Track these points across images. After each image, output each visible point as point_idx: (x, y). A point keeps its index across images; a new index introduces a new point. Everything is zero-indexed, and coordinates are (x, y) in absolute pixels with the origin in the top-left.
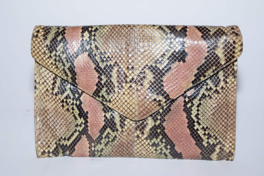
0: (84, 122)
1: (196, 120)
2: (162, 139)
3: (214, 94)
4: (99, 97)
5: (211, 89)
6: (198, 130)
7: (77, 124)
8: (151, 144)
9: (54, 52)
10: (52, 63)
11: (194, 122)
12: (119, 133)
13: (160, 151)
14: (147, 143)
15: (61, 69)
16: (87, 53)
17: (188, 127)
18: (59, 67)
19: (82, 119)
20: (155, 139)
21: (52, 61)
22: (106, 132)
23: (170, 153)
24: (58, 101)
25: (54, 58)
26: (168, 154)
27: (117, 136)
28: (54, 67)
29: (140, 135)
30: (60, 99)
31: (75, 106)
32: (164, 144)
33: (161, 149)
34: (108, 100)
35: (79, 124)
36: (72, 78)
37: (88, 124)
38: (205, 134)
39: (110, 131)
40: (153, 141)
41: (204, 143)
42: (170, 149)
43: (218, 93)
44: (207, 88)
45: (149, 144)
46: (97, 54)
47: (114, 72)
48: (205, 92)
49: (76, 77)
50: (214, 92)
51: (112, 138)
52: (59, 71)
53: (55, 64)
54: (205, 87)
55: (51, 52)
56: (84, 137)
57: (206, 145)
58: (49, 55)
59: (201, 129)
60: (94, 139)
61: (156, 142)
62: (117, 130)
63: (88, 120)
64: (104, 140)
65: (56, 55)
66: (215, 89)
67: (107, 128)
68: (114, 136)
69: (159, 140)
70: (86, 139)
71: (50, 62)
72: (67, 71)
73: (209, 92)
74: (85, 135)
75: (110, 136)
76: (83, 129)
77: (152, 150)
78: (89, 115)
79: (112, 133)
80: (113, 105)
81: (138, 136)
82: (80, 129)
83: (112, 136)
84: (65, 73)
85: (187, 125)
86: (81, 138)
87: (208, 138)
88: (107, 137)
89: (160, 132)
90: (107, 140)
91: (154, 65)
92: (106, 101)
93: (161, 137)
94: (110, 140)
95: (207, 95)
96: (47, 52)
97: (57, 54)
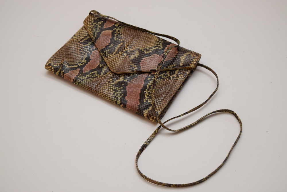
0: (85, 62)
1: (148, 88)
2: (122, 89)
3: (167, 78)
4: (103, 53)
5: (167, 75)
6: (146, 93)
7: (81, 62)
8: (113, 89)
9: (96, 23)
10: (91, 27)
11: (146, 88)
12: (100, 76)
13: (116, 95)
14: (111, 88)
15: (93, 31)
16: (112, 31)
17: (141, 90)
18: (93, 30)
19: (86, 61)
20: (118, 87)
21: (92, 26)
22: (94, 72)
23: (120, 98)
24: (79, 46)
25: (94, 25)
26: (119, 99)
27: (98, 77)
28: (90, 29)
29: (111, 82)
30: (81, 46)
31: (86, 54)
32: (121, 92)
33: (117, 95)
34: (107, 55)
35: (82, 62)
36: (95, 38)
37: (87, 64)
38: (148, 96)
39: (96, 73)
40: (116, 88)
41: (144, 100)
42: (122, 96)
43: (170, 79)
44: (165, 74)
45: (112, 89)
46: (117, 33)
47: (120, 44)
48: (162, 76)
49: (98, 38)
50: (168, 78)
51: (94, 76)
52: (91, 32)
53: (92, 28)
54: (164, 74)
55: (94, 22)
56: (79, 70)
57: (145, 101)
58: (92, 23)
59: (148, 93)
60: (83, 73)
61: (117, 89)
62: (100, 74)
63: (89, 63)
64: (89, 75)
65: (95, 25)
66: (169, 76)
67: (96, 70)
68: (96, 76)
69: (120, 89)
70: (79, 71)
71: (90, 26)
72: (96, 33)
73: (164, 77)
74: (80, 69)
75: (94, 75)
76: (82, 65)
77: (112, 92)
78: (90, 61)
79: (96, 74)
80: (108, 59)
81: (109, 82)
82: (80, 65)
83: (95, 75)
84: (94, 34)
85: (141, 89)
86: (77, 69)
87: (148, 99)
88: (92, 75)
89: (123, 86)
90: (91, 76)
91: (143, 50)
92: (105, 56)
93: (122, 88)
94: (93, 77)
95: (163, 77)
96: (92, 21)
97: (97, 24)
